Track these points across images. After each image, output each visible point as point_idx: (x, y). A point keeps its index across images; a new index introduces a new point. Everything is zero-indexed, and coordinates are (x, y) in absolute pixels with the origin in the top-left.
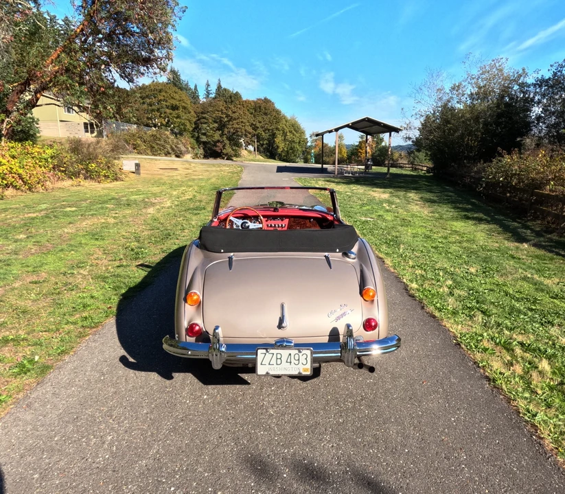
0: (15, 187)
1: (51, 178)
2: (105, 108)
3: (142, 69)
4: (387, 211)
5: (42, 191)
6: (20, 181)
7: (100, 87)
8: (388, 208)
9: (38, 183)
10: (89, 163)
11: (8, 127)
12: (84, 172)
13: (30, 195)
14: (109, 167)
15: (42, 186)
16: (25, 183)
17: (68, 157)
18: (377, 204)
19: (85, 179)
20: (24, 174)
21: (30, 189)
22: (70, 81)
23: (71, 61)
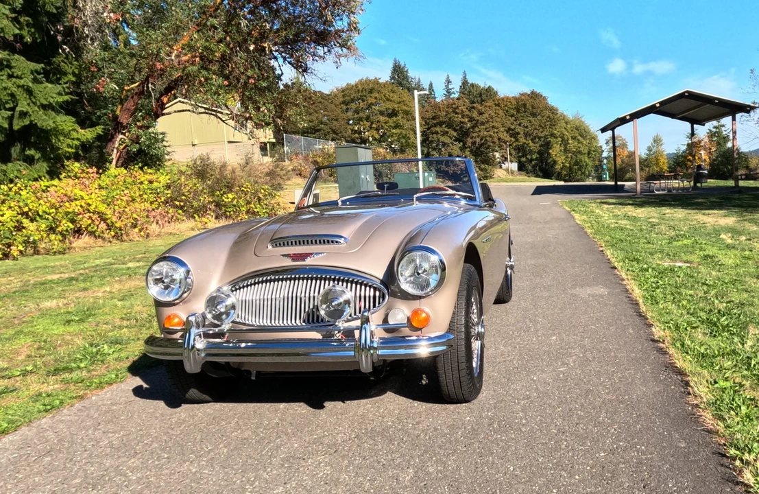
0: (92, 234)
1: (158, 218)
2: (258, 109)
3: (321, 51)
4: (728, 247)
5: (137, 239)
6: (103, 226)
7: (249, 78)
8: (729, 241)
9: (135, 226)
10: (224, 193)
11: (122, 147)
12: (212, 207)
13: (116, 246)
14: (259, 199)
15: (140, 231)
16: (110, 227)
17: (190, 184)
18: (709, 234)
19: (216, 218)
20: (109, 212)
21: (116, 236)
22: (204, 72)
23: (207, 44)
